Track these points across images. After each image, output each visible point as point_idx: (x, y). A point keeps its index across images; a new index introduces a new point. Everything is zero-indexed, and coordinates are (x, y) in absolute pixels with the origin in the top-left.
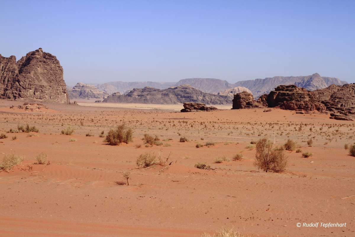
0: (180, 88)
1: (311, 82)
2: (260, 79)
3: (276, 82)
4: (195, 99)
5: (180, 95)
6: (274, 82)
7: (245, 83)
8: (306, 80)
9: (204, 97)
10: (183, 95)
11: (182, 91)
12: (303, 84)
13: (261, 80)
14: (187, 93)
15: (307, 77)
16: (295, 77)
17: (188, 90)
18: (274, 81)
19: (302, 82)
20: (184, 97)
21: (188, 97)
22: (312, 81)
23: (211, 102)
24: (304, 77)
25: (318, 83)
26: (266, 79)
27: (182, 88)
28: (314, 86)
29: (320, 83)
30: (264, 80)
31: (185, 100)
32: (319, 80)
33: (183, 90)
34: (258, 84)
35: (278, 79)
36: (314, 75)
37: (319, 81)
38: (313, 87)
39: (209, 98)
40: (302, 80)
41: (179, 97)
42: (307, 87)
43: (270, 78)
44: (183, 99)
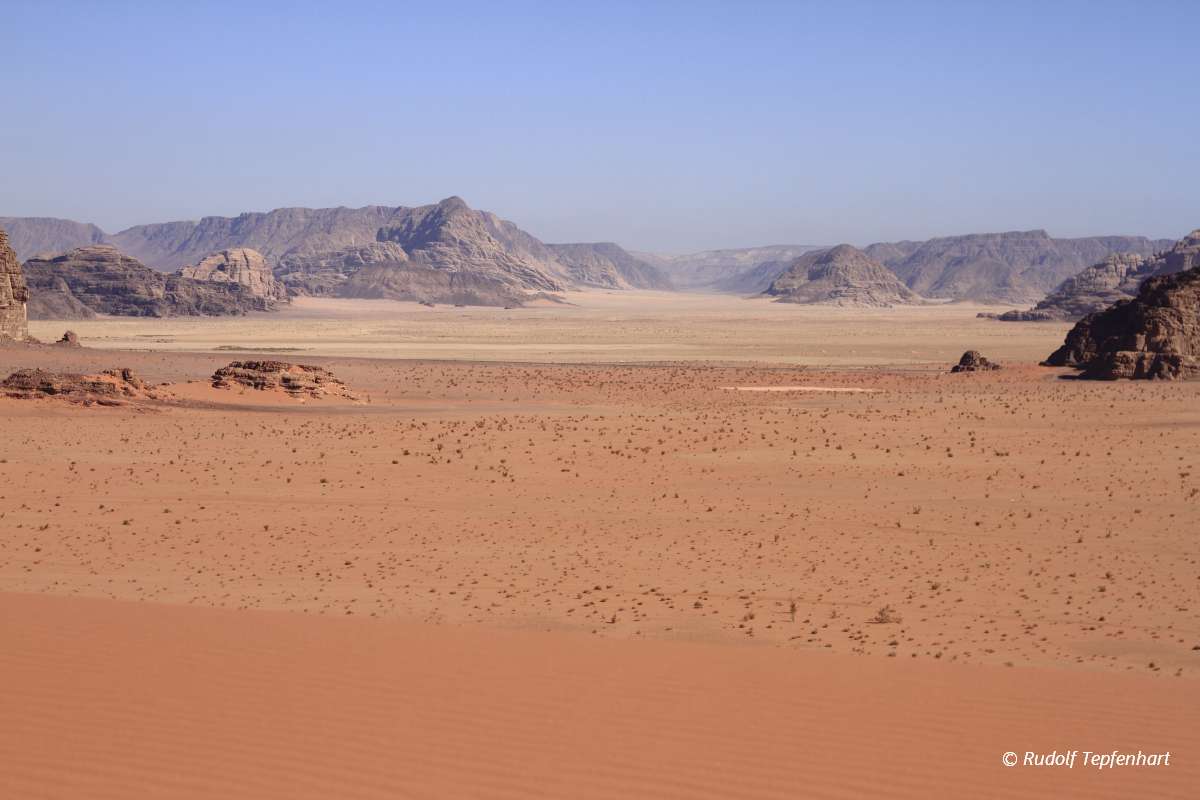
0: (77, 258)
1: (443, 228)
2: (220, 218)
3: (284, 226)
4: (144, 297)
5: (82, 285)
6: (279, 226)
7: (161, 231)
8: (417, 220)
9: (172, 289)
10: (93, 282)
11: (89, 270)
12: (408, 235)
13: (221, 220)
14: (109, 277)
15: (421, 210)
16: (353, 211)
17: (109, 267)
18: (279, 224)
19: (404, 226)
20: (99, 290)
21: (116, 291)
22: (444, 223)
23: (198, 307)
24: (409, 212)
25: (465, 231)
26: (244, 217)
27: (86, 260)
28: (454, 239)
29: (473, 231)
30: (237, 222)
31: (102, 300)
32: (470, 219)
33: (92, 265)
34: (216, 233)
35: (291, 216)
36: (447, 203)
37: (470, 223)
38: (449, 245)
39: (188, 295)
40: (403, 222)
41: (80, 290)
42: (429, 246)
43: (260, 217)
44: (98, 297)
